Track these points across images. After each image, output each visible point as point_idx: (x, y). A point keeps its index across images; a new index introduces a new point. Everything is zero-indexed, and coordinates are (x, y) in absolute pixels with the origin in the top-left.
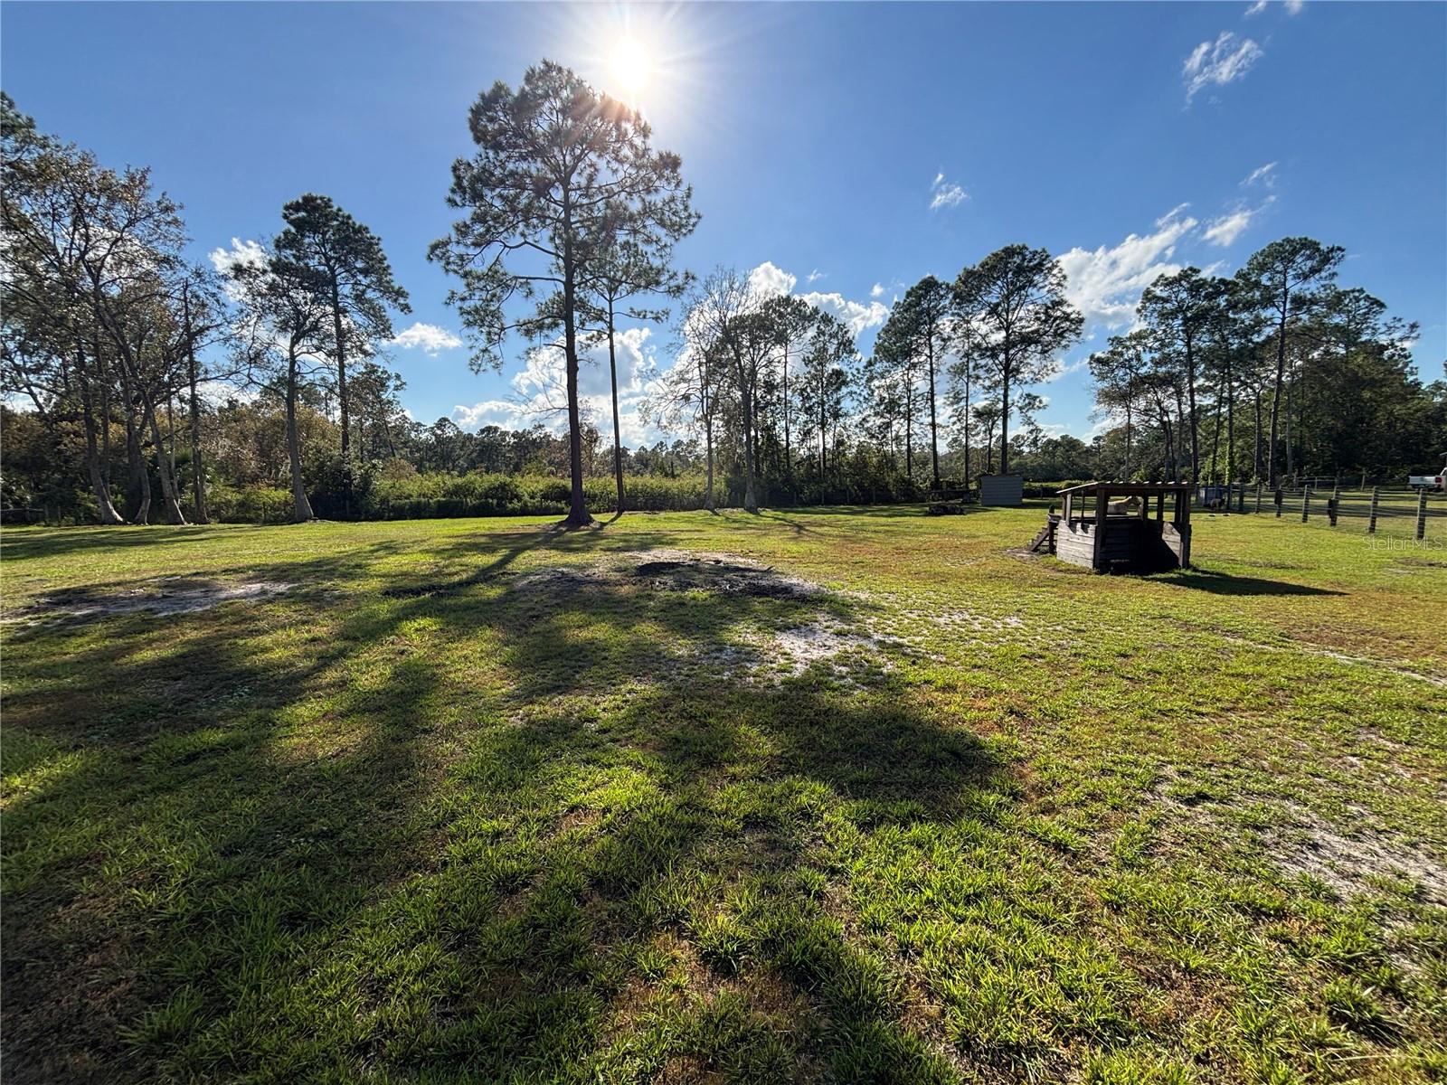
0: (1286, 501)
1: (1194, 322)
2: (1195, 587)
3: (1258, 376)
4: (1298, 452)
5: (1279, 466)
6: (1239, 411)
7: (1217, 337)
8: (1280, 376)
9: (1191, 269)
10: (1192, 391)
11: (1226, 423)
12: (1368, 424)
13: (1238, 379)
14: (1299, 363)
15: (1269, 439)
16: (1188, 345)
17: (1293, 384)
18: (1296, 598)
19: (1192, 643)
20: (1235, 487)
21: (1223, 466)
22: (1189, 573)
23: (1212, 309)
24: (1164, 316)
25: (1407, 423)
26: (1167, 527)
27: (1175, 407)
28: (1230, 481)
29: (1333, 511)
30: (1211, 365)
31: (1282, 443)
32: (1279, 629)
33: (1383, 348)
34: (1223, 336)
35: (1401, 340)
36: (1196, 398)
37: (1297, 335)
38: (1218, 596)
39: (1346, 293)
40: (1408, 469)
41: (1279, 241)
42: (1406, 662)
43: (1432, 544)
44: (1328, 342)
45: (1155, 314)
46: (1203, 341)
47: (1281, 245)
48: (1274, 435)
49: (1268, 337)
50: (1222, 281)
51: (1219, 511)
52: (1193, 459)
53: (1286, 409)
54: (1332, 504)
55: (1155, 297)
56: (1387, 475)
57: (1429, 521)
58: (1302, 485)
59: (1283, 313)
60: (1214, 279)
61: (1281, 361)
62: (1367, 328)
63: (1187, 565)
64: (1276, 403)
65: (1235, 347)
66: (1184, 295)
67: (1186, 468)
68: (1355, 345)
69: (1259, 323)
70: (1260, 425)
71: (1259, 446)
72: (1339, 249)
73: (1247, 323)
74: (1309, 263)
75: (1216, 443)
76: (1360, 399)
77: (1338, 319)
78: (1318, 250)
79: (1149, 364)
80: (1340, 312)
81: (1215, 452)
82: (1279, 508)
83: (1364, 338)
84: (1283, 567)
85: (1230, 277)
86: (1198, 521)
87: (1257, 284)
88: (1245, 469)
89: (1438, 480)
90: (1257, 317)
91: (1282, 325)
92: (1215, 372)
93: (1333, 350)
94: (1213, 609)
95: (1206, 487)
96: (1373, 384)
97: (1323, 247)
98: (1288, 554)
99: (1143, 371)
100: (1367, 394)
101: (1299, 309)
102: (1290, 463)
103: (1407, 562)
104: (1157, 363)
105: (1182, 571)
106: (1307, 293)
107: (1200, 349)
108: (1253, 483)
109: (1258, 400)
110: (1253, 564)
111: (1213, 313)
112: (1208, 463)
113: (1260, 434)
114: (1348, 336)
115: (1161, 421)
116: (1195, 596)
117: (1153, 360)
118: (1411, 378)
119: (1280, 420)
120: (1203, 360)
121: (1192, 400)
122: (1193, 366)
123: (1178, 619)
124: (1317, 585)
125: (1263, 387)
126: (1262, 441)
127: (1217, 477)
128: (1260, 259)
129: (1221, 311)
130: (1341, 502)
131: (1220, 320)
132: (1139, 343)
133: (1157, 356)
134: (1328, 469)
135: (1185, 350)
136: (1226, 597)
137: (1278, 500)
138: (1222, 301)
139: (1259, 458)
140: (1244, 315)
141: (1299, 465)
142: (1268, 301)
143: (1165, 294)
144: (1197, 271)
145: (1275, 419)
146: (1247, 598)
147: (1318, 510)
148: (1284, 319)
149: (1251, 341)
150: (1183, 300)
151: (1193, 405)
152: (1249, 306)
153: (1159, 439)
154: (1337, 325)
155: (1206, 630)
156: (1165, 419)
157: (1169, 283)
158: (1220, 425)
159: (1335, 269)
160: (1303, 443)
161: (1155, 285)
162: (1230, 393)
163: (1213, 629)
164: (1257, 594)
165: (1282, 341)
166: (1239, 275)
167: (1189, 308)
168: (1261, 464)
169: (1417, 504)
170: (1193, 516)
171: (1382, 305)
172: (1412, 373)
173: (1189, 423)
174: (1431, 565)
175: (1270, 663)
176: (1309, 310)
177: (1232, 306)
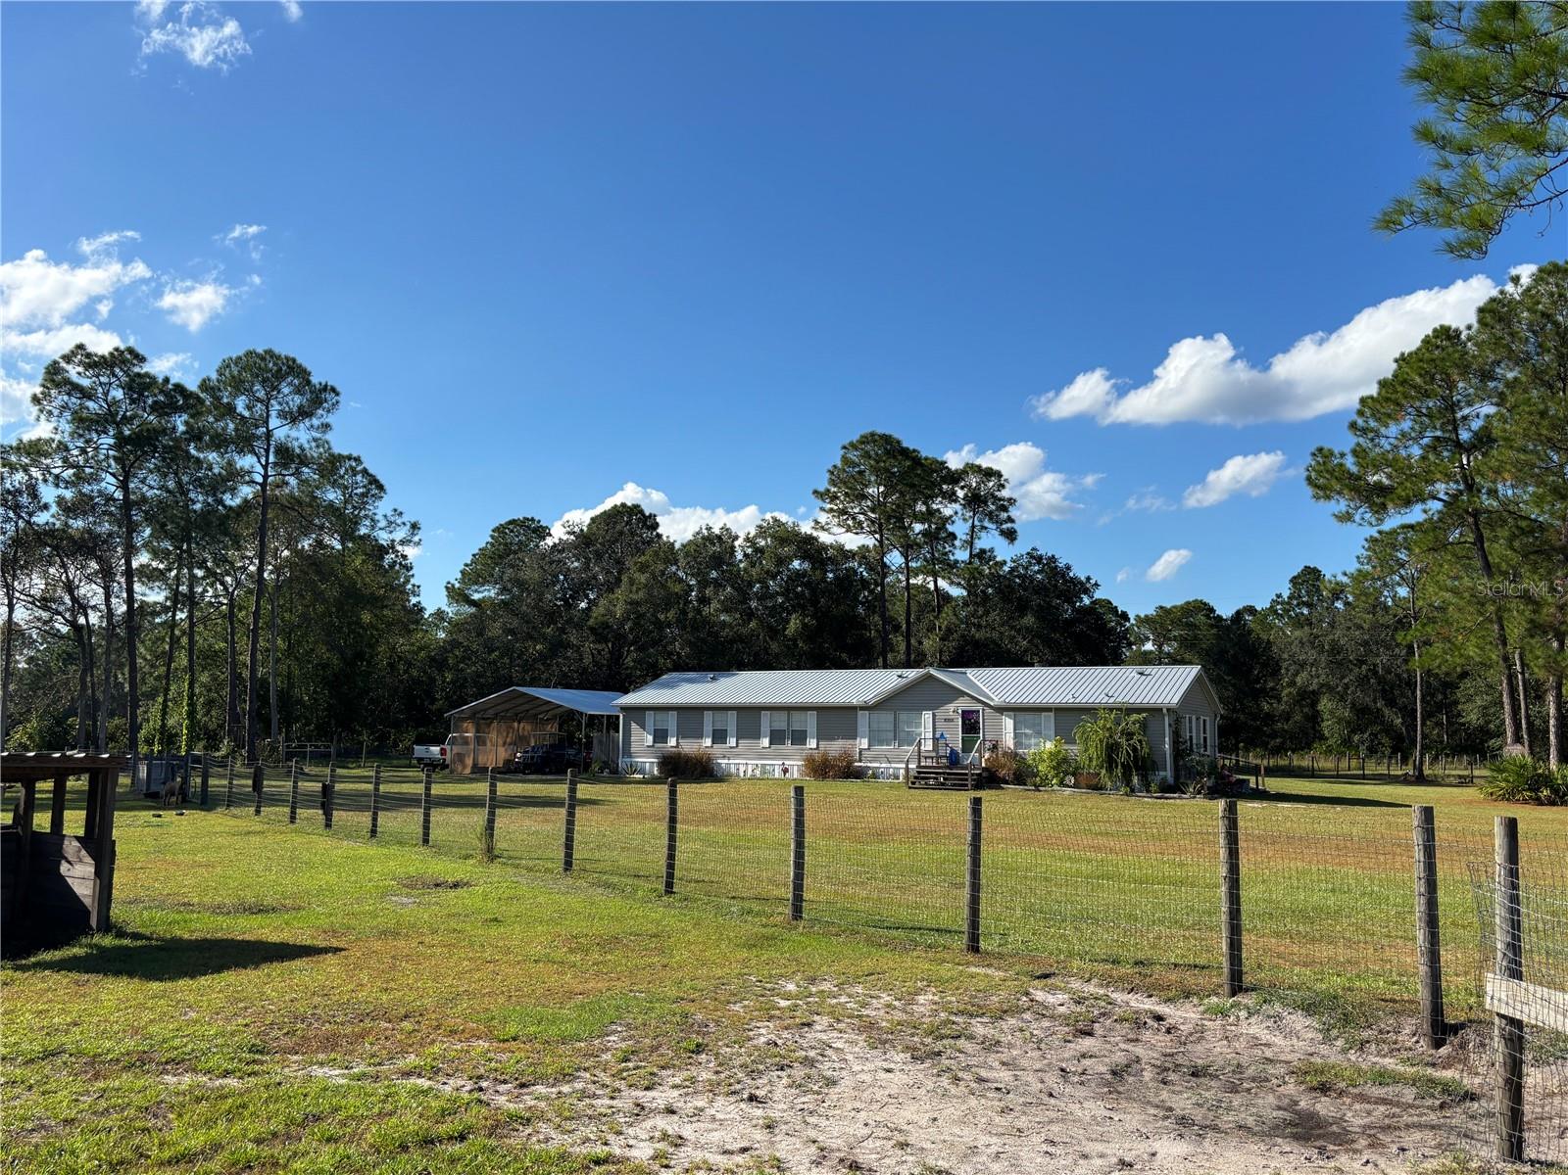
0: (270, 785)
1: (136, 447)
2: (117, 973)
3: (232, 564)
4: (285, 698)
5: (262, 723)
6: (205, 620)
7: (171, 484)
8: (261, 570)
9: (131, 351)
10: (129, 573)
11: (184, 640)
12: (369, 663)
13: (202, 565)
14: (286, 553)
15: (246, 674)
16: (124, 485)
17: (278, 587)
18: (276, 968)
19: (103, 1104)
20: (197, 760)
21: (178, 719)
22: (108, 941)
23: (164, 431)
24: (84, 423)
25: (410, 664)
26: (71, 847)
27: (98, 599)
28: (190, 748)
29: (327, 801)
30: (161, 531)
31: (264, 683)
32: (248, 1037)
33: (382, 551)
34: (179, 483)
35: (403, 542)
36: (137, 587)
37: (283, 508)
38: (156, 986)
39: (341, 458)
40: (412, 735)
41: (260, 351)
42: (412, 1060)
43: (440, 850)
44: (321, 528)
45: (67, 415)
46: (150, 485)
47: (263, 359)
48: (253, 671)
49: (246, 501)
50: (179, 388)
51: (167, 807)
52: (129, 704)
53: (271, 626)
54: (327, 790)
55: (68, 382)
56: (390, 742)
57: (436, 815)
58: (289, 756)
59: (265, 467)
60: (167, 380)
61: (262, 544)
62: (366, 516)
63: (107, 926)
64: (256, 614)
65: (198, 506)
66: (118, 394)
67: (117, 721)
68: (353, 539)
69: (233, 477)
70: (233, 648)
71: (233, 687)
72: (333, 390)
73: (216, 470)
74: (298, 400)
75: (167, 677)
76: (359, 623)
77: (333, 495)
78: (309, 382)
79: (54, 509)
80: (334, 484)
81: (167, 690)
82: (259, 798)
83: (363, 531)
84: (260, 910)
85: (192, 386)
86: (130, 829)
87: (230, 410)
88: (212, 726)
89: (443, 752)
90: (230, 464)
91: (263, 485)
92: (167, 545)
93: (327, 540)
94: (147, 1016)
95: (149, 757)
96: (375, 602)
97: (315, 380)
98: (271, 884)
99: (41, 518)
100: (366, 617)
101: (286, 466)
102: (275, 717)
103: (412, 884)
104: (68, 509)
105: (96, 939)
106: (296, 444)
107: (144, 499)
108: (223, 752)
109: (231, 605)
110: (218, 909)
111: (165, 440)
112: (155, 709)
113: (234, 664)
114: (345, 523)
115: (73, 624)
116: (116, 992)
117: (60, 501)
118: (414, 600)
119: (262, 643)
120: (149, 519)
121: (130, 591)
122: (132, 528)
123: (80, 1053)
124: (305, 940)
125: (238, 583)
126: (236, 677)
127: (169, 738)
128: (235, 371)
129: (175, 440)
130: (338, 787)
131: (175, 457)
132: (35, 463)
133: (68, 494)
134: (323, 732)
135: (119, 495)
136: (169, 985)
137: (257, 786)
138: (180, 422)
139: (233, 708)
140: (212, 456)
141: (287, 721)
142: (245, 442)
143: (85, 382)
144: (142, 359)
145: (255, 642)
146: (204, 981)
147: (309, 801)
148: (266, 476)
149: (221, 502)
150: (115, 402)
151: (130, 600)
152: (219, 442)
153: (69, 658)
154: (331, 504)
155: (127, 1068)
156: (82, 620)
157: (94, 363)
158: (175, 641)
159: (330, 419)
160: (291, 686)
161: (67, 358)
162: (191, 587)
163: (139, 1062)
164: (219, 969)
165: (264, 514)
166: (205, 385)
167: (127, 420)
168: (236, 718)
169: (419, 789)
170: (120, 818)
171: (381, 487)
172: (414, 594)
173: (121, 632)
174: (437, 885)
175: (232, 1116)
176: (297, 474)
177: (195, 435)
